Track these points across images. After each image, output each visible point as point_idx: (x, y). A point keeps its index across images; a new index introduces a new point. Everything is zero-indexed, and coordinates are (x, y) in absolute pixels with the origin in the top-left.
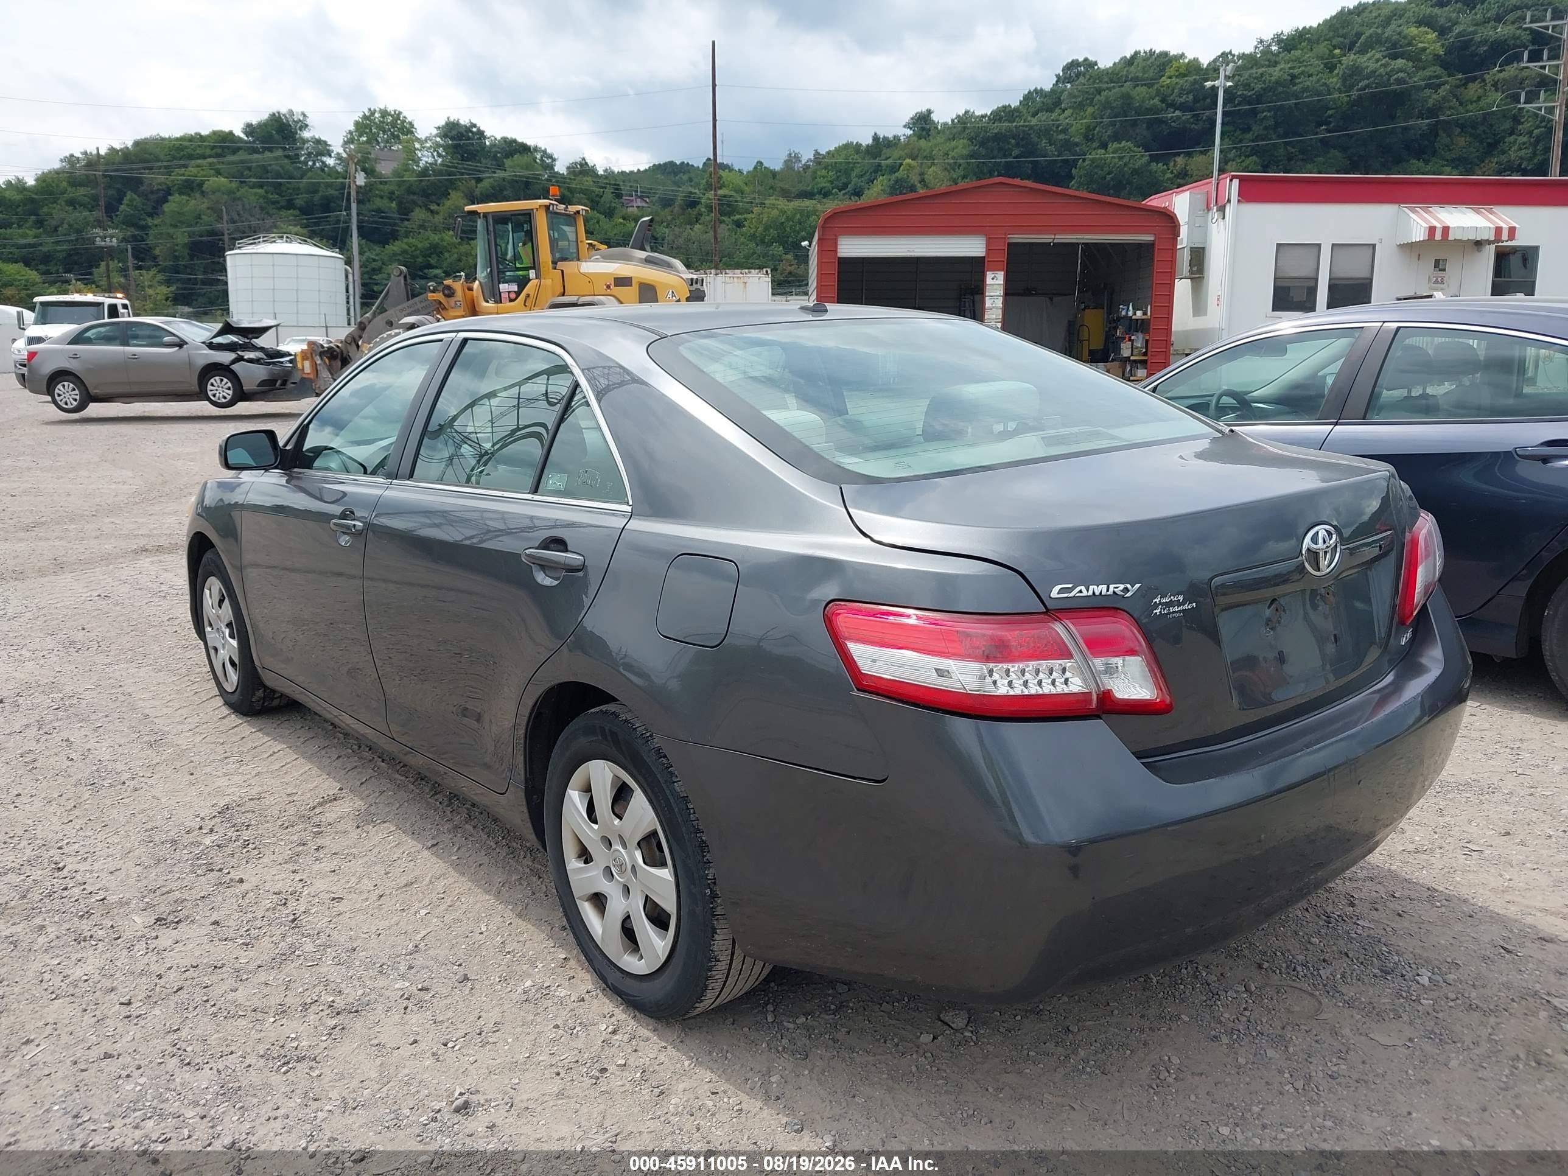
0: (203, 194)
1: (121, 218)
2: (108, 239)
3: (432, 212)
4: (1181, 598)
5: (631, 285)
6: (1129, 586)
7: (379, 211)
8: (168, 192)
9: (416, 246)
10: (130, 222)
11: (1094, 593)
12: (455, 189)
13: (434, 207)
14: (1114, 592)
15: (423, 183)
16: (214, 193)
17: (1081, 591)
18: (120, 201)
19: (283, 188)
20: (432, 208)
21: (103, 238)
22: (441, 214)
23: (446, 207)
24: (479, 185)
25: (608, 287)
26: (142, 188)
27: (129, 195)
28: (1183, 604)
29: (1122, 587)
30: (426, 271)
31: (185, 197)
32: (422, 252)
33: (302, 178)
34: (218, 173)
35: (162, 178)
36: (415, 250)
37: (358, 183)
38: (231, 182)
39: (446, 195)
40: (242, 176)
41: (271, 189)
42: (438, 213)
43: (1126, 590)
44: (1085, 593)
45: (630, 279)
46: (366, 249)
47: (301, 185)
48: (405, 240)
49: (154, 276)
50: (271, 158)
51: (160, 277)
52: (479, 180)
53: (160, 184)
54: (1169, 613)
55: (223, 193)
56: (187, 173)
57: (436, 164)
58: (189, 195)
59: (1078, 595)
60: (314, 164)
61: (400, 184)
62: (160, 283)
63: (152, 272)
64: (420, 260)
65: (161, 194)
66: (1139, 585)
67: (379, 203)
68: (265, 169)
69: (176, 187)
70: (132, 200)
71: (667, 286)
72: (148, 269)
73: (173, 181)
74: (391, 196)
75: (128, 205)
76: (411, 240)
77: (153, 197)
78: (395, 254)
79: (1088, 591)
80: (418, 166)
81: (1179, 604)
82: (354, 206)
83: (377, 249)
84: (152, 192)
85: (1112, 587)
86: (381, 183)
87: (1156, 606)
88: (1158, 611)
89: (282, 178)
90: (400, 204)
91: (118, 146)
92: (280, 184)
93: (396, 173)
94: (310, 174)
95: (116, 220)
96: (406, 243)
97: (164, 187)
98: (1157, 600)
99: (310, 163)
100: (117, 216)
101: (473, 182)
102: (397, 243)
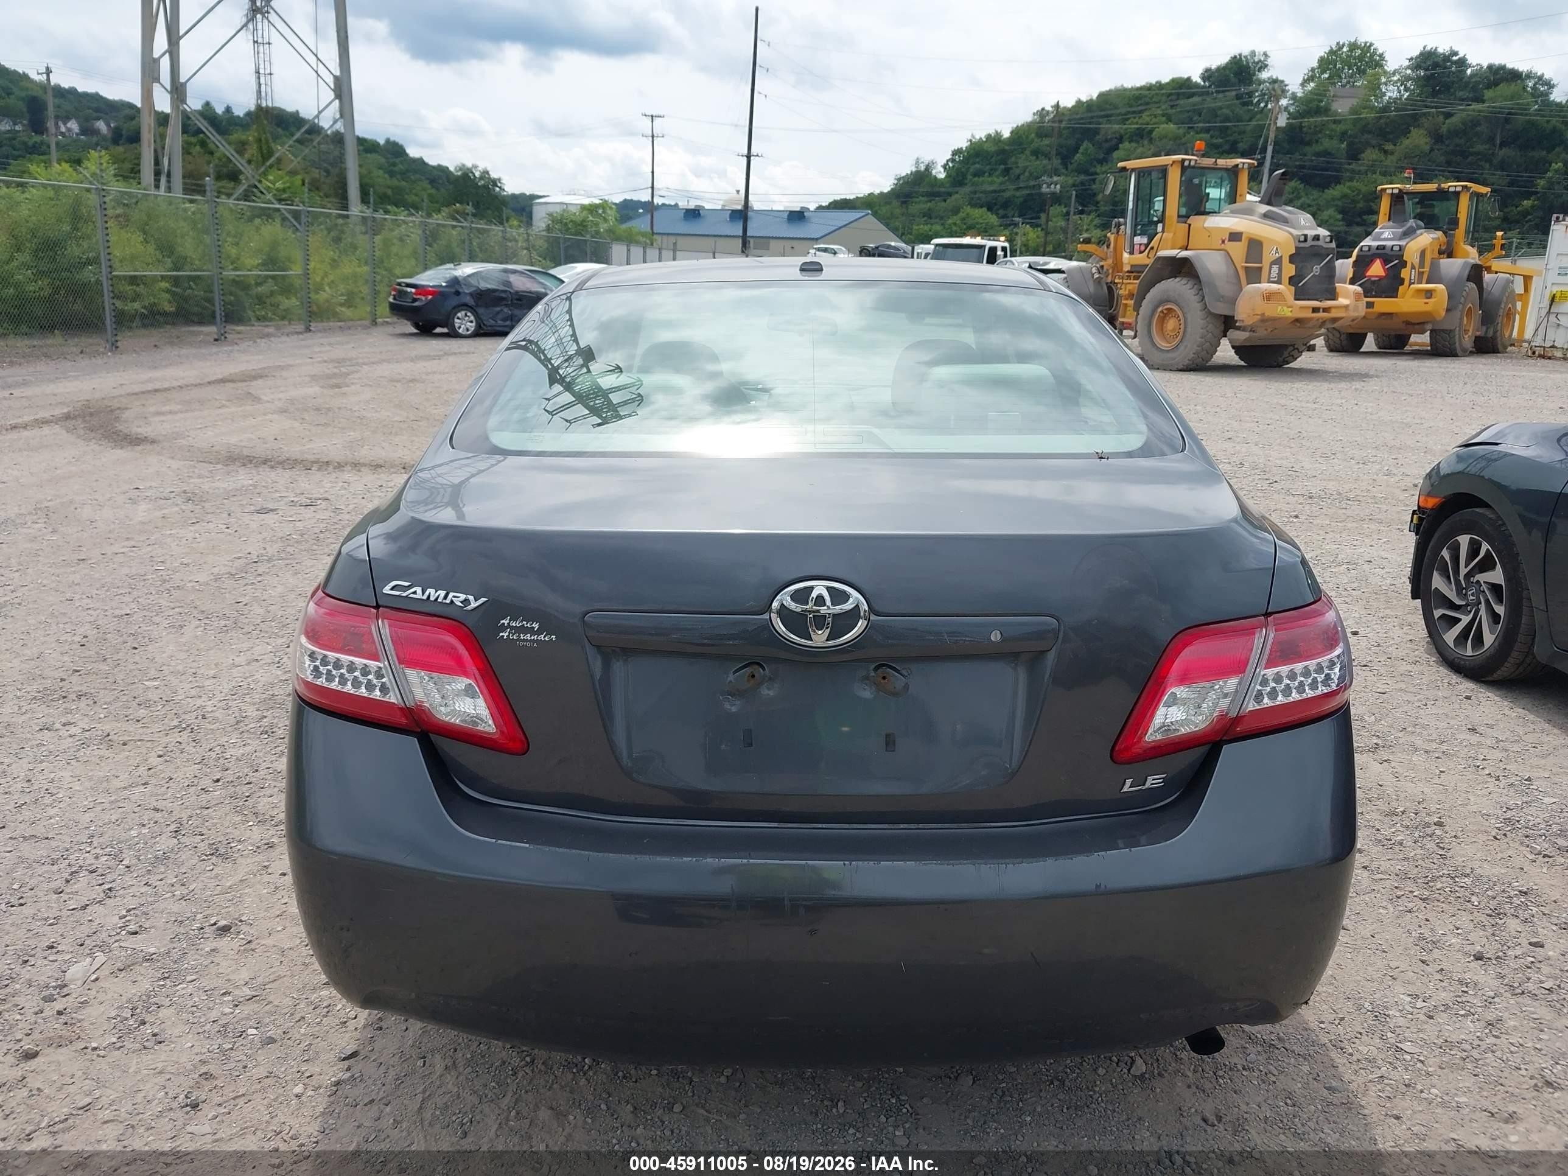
0: (1151, 140)
1: (1075, 165)
2: (1053, 186)
3: (1386, 152)
4: (536, 626)
5: (1240, 241)
6: (471, 598)
7: (1326, 153)
8: (1121, 140)
9: (1360, 190)
10: (1082, 170)
11: (429, 597)
12: (1419, 126)
13: (1389, 147)
14: (452, 602)
15: (1382, 121)
16: (1161, 139)
17: (415, 593)
18: (1076, 150)
19: (1229, 132)
20: (1386, 148)
21: (1049, 186)
22: (1396, 154)
23: (1403, 146)
24: (1447, 121)
25: (1223, 242)
26: (1098, 137)
27: (1086, 144)
28: (539, 632)
29: (463, 597)
30: (1365, 217)
31: (1134, 145)
32: (1364, 196)
33: (1250, 120)
34: (1169, 119)
35: (1116, 127)
36: (1358, 195)
37: (1278, 125)
38: (1179, 128)
39: (1406, 132)
40: (1191, 121)
41: (1217, 133)
42: (1392, 153)
43: (466, 602)
44: (419, 595)
45: (1241, 234)
46: (1303, 194)
47: (1248, 128)
48: (1348, 184)
49: (1092, 221)
50: (1224, 101)
51: (1097, 221)
52: (1448, 115)
53: (1114, 133)
54: (519, 640)
55: (1170, 140)
56: (1140, 121)
57: (1400, 99)
58: (1138, 142)
59: (412, 596)
60: (1266, 106)
61: (1355, 122)
62: (1096, 227)
63: (1093, 215)
64: (1361, 205)
65: (1114, 142)
66: (484, 600)
67: (1326, 144)
68: (1214, 113)
69: (1127, 136)
70: (1086, 149)
71: (1272, 241)
72: (1089, 214)
73: (1126, 129)
74: (1343, 136)
75: (1082, 154)
76: (1355, 184)
77: (1107, 145)
78: (1333, 200)
79: (423, 594)
80: (1382, 102)
81: (531, 631)
82: (1270, 149)
83: (1315, 193)
84: (1106, 141)
85: (451, 595)
86: (1335, 122)
87: (503, 628)
88: (505, 635)
89: (1230, 121)
90: (1351, 145)
91: (1084, 99)
92: (1227, 128)
93: (1354, 111)
94: (1258, 116)
95: (1070, 167)
96: (1349, 188)
97: (1118, 136)
98: (506, 622)
99: (1262, 105)
100: (1071, 164)
101: (1441, 118)
102: (1338, 187)
